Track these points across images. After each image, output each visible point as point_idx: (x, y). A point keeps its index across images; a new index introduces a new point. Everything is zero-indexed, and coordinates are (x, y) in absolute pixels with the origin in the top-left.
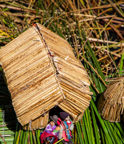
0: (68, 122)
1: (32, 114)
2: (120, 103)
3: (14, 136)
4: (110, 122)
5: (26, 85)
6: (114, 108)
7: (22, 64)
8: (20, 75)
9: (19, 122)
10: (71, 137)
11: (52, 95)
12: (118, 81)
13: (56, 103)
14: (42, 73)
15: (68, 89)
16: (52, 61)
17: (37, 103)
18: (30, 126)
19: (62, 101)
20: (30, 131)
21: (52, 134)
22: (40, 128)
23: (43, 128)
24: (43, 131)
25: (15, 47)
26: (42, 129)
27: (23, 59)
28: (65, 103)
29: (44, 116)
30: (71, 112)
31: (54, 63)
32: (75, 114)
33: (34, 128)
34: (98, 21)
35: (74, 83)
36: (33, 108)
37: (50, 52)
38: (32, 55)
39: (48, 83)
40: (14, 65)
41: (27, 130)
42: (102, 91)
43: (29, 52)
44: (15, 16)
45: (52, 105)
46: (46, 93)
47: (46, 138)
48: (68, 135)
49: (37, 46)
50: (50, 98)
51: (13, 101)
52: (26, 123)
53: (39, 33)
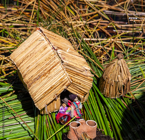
0: (76, 102)
1: (46, 99)
2: (117, 81)
3: (34, 121)
4: (111, 99)
5: (38, 76)
6: (112, 86)
7: (32, 60)
8: (32, 69)
9: (36, 108)
10: (82, 115)
11: (60, 80)
12: (113, 63)
13: (65, 87)
14: (50, 64)
15: (73, 74)
16: (56, 54)
17: (49, 89)
18: (46, 110)
19: (69, 85)
20: (46, 115)
21: (65, 114)
22: (55, 111)
23: (57, 110)
24: (57, 113)
25: (25, 49)
26: (56, 112)
27: (33, 56)
28: (72, 87)
29: (56, 100)
30: (78, 93)
31: (58, 55)
32: (81, 95)
33: (49, 112)
34: (88, 25)
35: (77, 68)
36: (47, 94)
37: (54, 46)
38: (39, 52)
39: (56, 71)
40: (26, 63)
41: (44, 114)
42: (101, 75)
43: (37, 50)
44: (20, 30)
45: (62, 89)
46: (55, 80)
47: (61, 118)
48: (78, 113)
49: (42, 45)
50: (59, 83)
51: (29, 90)
52: (43, 108)
53: (42, 34)
